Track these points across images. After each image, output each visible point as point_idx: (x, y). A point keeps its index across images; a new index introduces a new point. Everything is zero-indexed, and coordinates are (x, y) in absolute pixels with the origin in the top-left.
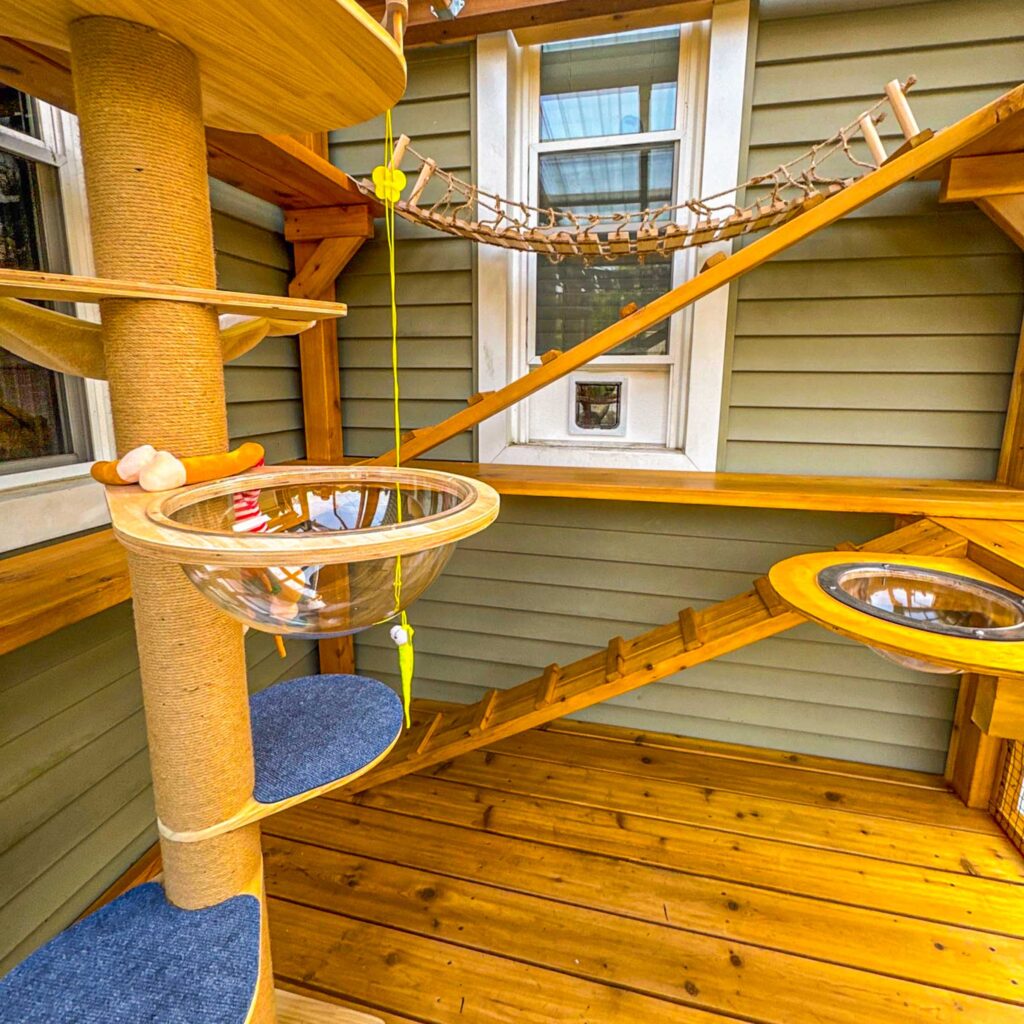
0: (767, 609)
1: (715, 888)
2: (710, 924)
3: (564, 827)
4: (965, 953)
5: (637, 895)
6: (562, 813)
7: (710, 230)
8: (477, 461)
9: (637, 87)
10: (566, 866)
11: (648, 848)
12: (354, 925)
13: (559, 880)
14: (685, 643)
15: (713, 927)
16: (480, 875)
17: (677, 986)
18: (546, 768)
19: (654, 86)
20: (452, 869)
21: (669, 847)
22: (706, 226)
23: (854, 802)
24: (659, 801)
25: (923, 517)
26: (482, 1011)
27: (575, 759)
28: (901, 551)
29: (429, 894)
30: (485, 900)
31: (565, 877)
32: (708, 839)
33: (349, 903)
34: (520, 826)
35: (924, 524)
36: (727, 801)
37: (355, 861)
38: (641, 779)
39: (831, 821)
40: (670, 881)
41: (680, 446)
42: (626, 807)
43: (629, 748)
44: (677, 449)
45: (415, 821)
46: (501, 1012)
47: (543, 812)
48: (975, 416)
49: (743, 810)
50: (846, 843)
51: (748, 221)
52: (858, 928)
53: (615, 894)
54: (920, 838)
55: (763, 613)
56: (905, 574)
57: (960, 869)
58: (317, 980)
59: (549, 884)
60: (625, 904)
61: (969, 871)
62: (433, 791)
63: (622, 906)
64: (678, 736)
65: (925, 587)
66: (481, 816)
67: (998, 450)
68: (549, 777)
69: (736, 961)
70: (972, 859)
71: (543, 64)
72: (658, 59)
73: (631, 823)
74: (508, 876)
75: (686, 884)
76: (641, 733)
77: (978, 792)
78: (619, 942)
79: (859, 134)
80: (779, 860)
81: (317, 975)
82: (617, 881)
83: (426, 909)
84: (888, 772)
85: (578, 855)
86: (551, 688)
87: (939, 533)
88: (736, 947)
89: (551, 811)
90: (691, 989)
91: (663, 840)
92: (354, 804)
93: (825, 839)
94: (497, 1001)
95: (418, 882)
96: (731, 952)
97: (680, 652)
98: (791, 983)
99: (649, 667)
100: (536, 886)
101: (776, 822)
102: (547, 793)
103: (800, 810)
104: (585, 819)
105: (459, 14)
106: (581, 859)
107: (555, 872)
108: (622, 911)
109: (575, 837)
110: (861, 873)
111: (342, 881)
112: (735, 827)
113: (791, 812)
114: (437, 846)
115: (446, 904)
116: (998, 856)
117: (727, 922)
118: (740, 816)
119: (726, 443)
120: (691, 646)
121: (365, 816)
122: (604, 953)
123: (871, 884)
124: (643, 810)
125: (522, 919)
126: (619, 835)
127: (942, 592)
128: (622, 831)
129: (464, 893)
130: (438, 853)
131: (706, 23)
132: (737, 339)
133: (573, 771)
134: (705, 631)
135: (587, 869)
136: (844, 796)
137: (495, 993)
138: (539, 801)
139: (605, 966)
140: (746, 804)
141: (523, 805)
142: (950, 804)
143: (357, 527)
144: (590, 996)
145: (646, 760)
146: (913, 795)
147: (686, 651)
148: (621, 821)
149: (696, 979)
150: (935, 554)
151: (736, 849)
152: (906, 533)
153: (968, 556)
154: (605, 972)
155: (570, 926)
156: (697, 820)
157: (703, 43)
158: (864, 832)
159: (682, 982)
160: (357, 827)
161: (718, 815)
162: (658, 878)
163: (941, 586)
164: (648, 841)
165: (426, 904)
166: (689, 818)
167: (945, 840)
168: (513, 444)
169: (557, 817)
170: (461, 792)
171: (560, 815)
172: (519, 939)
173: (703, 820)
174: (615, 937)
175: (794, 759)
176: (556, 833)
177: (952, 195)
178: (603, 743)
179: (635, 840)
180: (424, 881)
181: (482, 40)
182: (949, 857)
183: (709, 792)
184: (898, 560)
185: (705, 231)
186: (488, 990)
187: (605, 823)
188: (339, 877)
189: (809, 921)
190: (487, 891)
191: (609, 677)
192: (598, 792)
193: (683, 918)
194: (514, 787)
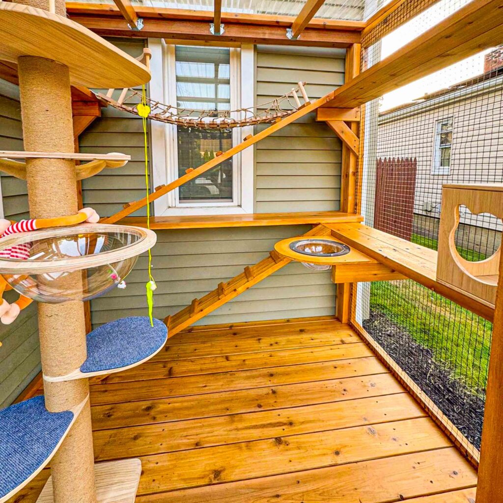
0: (275, 261)
1: (265, 371)
2: (264, 383)
3: (204, 367)
4: (343, 367)
5: (237, 382)
6: (202, 362)
7: (246, 122)
8: (154, 216)
9: (214, 64)
10: (207, 381)
11: (239, 365)
12: (115, 431)
13: (206, 386)
14: (247, 278)
15: (265, 384)
16: (172, 394)
17: (255, 407)
18: (193, 347)
19: (220, 64)
20: (157, 396)
21: (247, 362)
22: (244, 121)
23: (308, 330)
24: (241, 347)
25: (319, 224)
26: (180, 441)
27: (206, 340)
28: (314, 235)
29: (149, 409)
30: (175, 403)
31: (207, 385)
32: (261, 356)
33: (109, 423)
34: (185, 372)
35: (320, 226)
36: (266, 341)
37: (109, 407)
38: (233, 341)
39: (302, 338)
40: (248, 374)
41: (239, 205)
42: (229, 353)
43: (228, 331)
44: (238, 206)
45: (136, 383)
46: (189, 439)
47: (195, 364)
48: (333, 189)
49: (272, 343)
50: (306, 344)
51: (259, 121)
52: (312, 369)
53: (229, 384)
54: (329, 337)
55: (274, 263)
56: (314, 242)
57: (341, 343)
58: (100, 458)
59: (201, 389)
60: (233, 386)
61: (343, 342)
62: (142, 368)
63: (231, 388)
64: (246, 322)
65: (319, 245)
66: (167, 372)
67: (340, 201)
68: (195, 350)
69: (274, 392)
70: (344, 339)
71: (176, 50)
72: (222, 56)
73: (230, 358)
74: (183, 391)
75: (255, 373)
76: (231, 324)
77: (345, 319)
78: (232, 400)
79: (291, 95)
80: (285, 355)
81: (100, 456)
82: (228, 380)
83: (148, 414)
84: (319, 318)
85: (212, 375)
86: (196, 308)
87: (323, 229)
88: (273, 388)
89: (198, 362)
90: (260, 406)
91: (244, 360)
92: (102, 384)
93: (300, 345)
94: (187, 436)
95: (143, 405)
96: (272, 390)
97: (246, 282)
98: (293, 393)
99: (235, 290)
100: (196, 391)
101: (284, 343)
102: (195, 356)
103: (291, 338)
104: (213, 362)
105: (141, 29)
106: (213, 376)
107: (203, 384)
108: (232, 389)
109: (210, 369)
110: (312, 352)
111: (104, 416)
112: (269, 349)
113: (288, 339)
114: (148, 389)
115: (158, 409)
116: (351, 336)
117: (270, 381)
118: (271, 345)
119: (257, 202)
120: (250, 279)
121: (109, 387)
122: (227, 405)
123: (316, 355)
124: (236, 352)
125: (192, 405)
126: (227, 363)
127: (325, 246)
128: (228, 362)
129: (165, 403)
130: (150, 392)
131: (239, 49)
132: (257, 163)
133: (206, 345)
134: (255, 273)
135: (216, 379)
136: (306, 329)
137: (185, 434)
138: (192, 360)
139: (228, 409)
140: (272, 340)
141: (186, 363)
142: (338, 324)
143: (86, 254)
144: (223, 421)
145: (235, 334)
146: (326, 324)
147: (248, 281)
148: (227, 358)
149: (261, 403)
150: (322, 235)
151: (271, 356)
152: (315, 229)
153: (332, 235)
154: (228, 412)
155: (212, 401)
156: (256, 350)
157: (239, 56)
158: (312, 339)
159: (256, 405)
160: (106, 393)
161: (263, 347)
162: (244, 374)
163: (323, 244)
164: (239, 363)
165: (148, 413)
166: (253, 351)
167: (336, 335)
168: (169, 207)
169: (200, 364)
170: (157, 365)
171: (203, 363)
172: (192, 412)
173: (258, 350)
174: (230, 399)
175: (288, 321)
176: (201, 370)
177: (319, 119)
178: (215, 332)
179: (234, 363)
180: (144, 404)
181: (150, 40)
182: (337, 340)
183: (259, 339)
184: (313, 238)
185: (244, 123)
186: (182, 433)
187: (221, 361)
188: (102, 415)
189: (296, 372)
190: (175, 399)
191: (220, 297)
192: (217, 350)
193: (254, 384)
194: (181, 357)
